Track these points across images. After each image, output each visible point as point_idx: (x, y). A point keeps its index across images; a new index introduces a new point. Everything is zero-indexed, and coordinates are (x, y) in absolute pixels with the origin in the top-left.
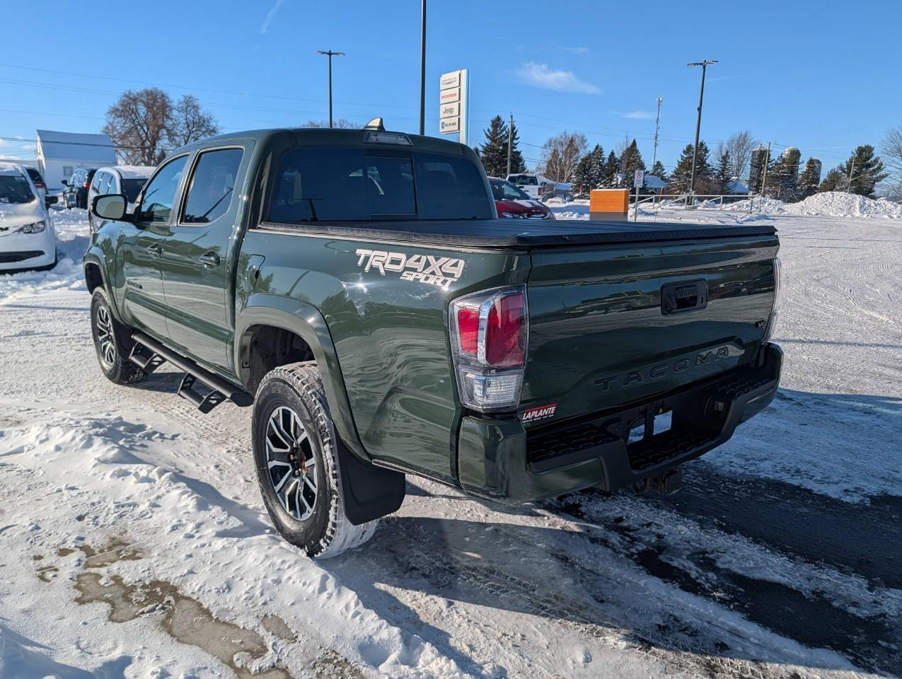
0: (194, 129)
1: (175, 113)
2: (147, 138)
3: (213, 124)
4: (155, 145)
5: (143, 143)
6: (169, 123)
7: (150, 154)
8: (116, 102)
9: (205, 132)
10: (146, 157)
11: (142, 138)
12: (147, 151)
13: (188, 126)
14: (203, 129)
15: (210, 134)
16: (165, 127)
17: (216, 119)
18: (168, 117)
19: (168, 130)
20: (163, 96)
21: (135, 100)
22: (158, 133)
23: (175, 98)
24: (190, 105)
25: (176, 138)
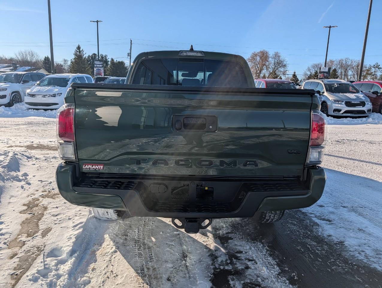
0: (277, 65)
1: (270, 59)
2: (258, 70)
3: (285, 63)
4: (261, 72)
5: (257, 71)
6: (267, 63)
7: (259, 76)
8: (249, 56)
9: (281, 66)
10: (257, 77)
11: (256, 70)
12: (258, 75)
13: (275, 64)
14: (280, 65)
15: (283, 67)
16: (265, 65)
17: (286, 61)
18: (267, 61)
19: (266, 66)
20: (267, 53)
21: (256, 55)
22: (262, 67)
23: (271, 53)
24: (277, 55)
25: (269, 69)
